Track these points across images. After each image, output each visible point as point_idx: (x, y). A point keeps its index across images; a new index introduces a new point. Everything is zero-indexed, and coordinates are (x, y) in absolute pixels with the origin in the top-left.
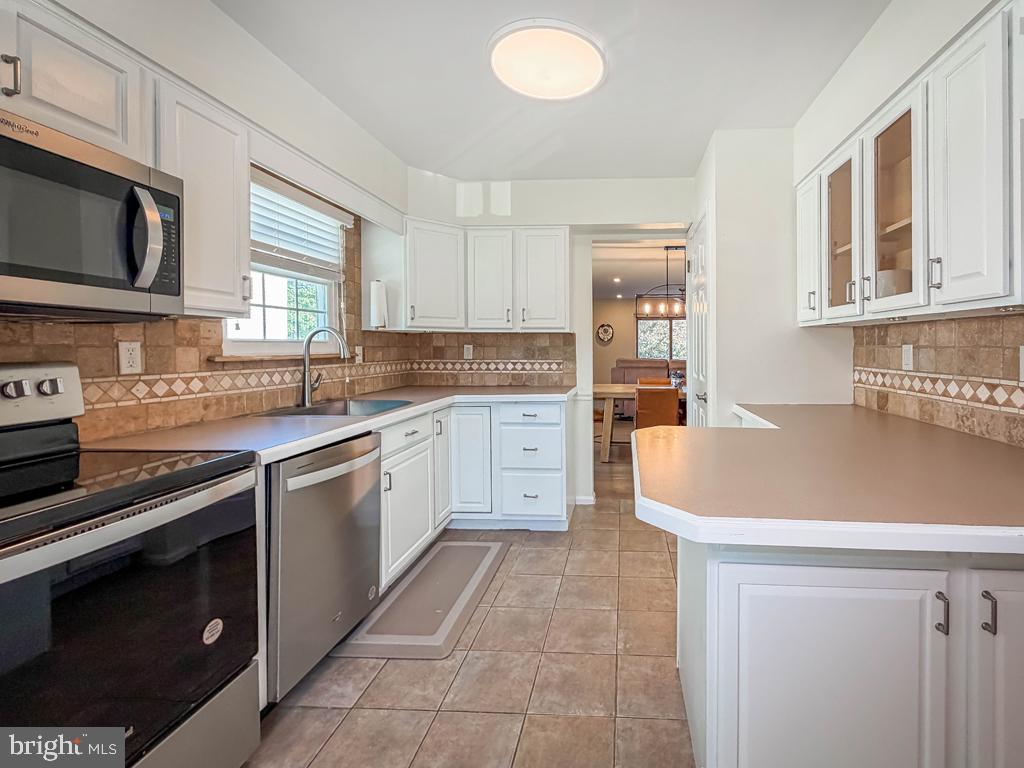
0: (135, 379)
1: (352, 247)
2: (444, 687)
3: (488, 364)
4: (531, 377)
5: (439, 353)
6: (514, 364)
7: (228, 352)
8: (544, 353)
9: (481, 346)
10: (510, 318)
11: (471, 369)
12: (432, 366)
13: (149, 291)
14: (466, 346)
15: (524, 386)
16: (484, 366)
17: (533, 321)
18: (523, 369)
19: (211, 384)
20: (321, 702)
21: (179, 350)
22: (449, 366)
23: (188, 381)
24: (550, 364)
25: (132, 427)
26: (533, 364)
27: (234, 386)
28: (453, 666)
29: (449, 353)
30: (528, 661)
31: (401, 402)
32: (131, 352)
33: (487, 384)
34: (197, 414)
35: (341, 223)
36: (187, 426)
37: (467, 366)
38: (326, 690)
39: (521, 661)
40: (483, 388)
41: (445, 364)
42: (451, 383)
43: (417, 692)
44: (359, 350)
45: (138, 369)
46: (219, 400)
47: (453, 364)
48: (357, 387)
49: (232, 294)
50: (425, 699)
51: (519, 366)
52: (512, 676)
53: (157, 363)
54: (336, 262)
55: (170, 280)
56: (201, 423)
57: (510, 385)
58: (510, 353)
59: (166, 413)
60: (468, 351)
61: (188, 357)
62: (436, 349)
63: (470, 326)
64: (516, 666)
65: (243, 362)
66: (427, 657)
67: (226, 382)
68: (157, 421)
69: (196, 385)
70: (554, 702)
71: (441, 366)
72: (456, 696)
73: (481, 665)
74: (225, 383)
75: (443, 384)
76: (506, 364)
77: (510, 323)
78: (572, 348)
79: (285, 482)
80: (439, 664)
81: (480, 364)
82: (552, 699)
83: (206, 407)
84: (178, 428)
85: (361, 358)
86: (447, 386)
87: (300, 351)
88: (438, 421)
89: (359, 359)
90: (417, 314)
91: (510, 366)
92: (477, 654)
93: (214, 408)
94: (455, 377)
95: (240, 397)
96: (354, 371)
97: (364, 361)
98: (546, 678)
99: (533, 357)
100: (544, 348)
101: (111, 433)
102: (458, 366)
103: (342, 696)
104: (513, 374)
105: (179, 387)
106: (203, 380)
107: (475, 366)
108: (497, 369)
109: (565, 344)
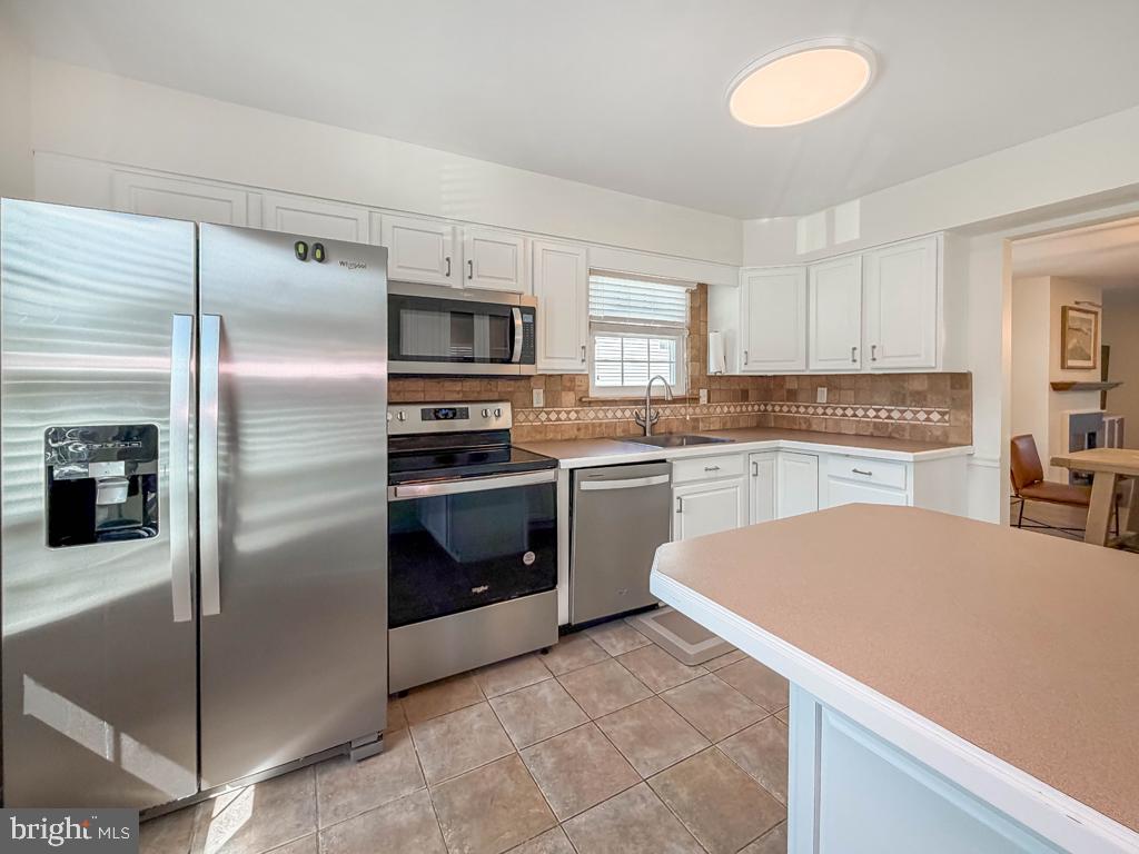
0: (541, 410)
1: (697, 305)
2: (672, 683)
3: (844, 409)
4: (900, 428)
5: (792, 395)
6: (878, 410)
7: (593, 394)
8: (919, 399)
9: (836, 388)
10: (857, 357)
11: (824, 414)
12: (785, 409)
13: (519, 363)
14: (819, 389)
15: (890, 437)
16: (839, 412)
17: (887, 360)
18: (889, 417)
19: (582, 415)
20: (602, 643)
21: (563, 393)
22: (802, 410)
23: (568, 413)
24: (929, 413)
25: (538, 437)
26: (903, 412)
27: (597, 418)
28: (690, 675)
29: (802, 396)
30: (751, 712)
31: (708, 439)
32: (538, 394)
33: (843, 432)
34: (573, 433)
35: (685, 289)
36: (566, 440)
37: (820, 411)
38: (609, 638)
39: (746, 708)
40: (837, 436)
41: (798, 407)
42: (804, 427)
43: (654, 674)
44: (703, 393)
45: (541, 405)
46: (587, 426)
47: (806, 407)
48: (701, 424)
49: (575, 359)
50: (655, 682)
51: (883, 414)
52: (727, 712)
53: (552, 401)
54: (681, 321)
55: (529, 356)
56: (575, 440)
57: (872, 436)
58: (872, 397)
59: (555, 431)
60: (823, 395)
61: (569, 398)
62: (789, 391)
63: (811, 368)
64: (739, 708)
65: (602, 402)
66: (679, 657)
67: (592, 414)
68: (550, 436)
69: (573, 415)
70: (744, 756)
71: (794, 409)
72: (676, 694)
73: (711, 688)
74: (590, 415)
75: (797, 427)
76: (866, 410)
77: (858, 363)
78: (964, 392)
79: (579, 485)
80: (682, 666)
81: (835, 409)
82: (747, 753)
83: (579, 430)
84: (561, 441)
85: (706, 399)
86: (800, 430)
87: (642, 394)
88: (754, 463)
89: (704, 400)
90: (751, 359)
91: (872, 413)
92: (715, 679)
93: (583, 431)
94: (807, 421)
95: (601, 425)
96: (698, 410)
97: (709, 402)
98: (755, 735)
99: (903, 404)
100: (918, 393)
101: (529, 439)
102: (811, 410)
103: (613, 647)
104: (875, 423)
105: (563, 416)
106: (577, 412)
107: (829, 411)
108: (855, 415)
109: (953, 387)
